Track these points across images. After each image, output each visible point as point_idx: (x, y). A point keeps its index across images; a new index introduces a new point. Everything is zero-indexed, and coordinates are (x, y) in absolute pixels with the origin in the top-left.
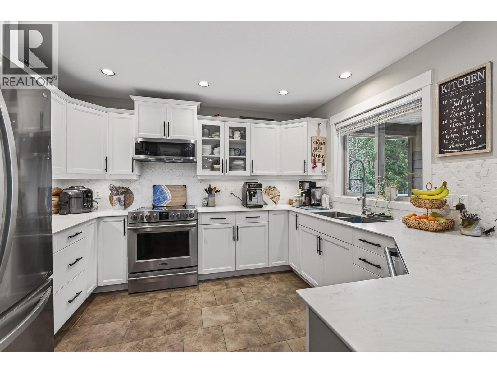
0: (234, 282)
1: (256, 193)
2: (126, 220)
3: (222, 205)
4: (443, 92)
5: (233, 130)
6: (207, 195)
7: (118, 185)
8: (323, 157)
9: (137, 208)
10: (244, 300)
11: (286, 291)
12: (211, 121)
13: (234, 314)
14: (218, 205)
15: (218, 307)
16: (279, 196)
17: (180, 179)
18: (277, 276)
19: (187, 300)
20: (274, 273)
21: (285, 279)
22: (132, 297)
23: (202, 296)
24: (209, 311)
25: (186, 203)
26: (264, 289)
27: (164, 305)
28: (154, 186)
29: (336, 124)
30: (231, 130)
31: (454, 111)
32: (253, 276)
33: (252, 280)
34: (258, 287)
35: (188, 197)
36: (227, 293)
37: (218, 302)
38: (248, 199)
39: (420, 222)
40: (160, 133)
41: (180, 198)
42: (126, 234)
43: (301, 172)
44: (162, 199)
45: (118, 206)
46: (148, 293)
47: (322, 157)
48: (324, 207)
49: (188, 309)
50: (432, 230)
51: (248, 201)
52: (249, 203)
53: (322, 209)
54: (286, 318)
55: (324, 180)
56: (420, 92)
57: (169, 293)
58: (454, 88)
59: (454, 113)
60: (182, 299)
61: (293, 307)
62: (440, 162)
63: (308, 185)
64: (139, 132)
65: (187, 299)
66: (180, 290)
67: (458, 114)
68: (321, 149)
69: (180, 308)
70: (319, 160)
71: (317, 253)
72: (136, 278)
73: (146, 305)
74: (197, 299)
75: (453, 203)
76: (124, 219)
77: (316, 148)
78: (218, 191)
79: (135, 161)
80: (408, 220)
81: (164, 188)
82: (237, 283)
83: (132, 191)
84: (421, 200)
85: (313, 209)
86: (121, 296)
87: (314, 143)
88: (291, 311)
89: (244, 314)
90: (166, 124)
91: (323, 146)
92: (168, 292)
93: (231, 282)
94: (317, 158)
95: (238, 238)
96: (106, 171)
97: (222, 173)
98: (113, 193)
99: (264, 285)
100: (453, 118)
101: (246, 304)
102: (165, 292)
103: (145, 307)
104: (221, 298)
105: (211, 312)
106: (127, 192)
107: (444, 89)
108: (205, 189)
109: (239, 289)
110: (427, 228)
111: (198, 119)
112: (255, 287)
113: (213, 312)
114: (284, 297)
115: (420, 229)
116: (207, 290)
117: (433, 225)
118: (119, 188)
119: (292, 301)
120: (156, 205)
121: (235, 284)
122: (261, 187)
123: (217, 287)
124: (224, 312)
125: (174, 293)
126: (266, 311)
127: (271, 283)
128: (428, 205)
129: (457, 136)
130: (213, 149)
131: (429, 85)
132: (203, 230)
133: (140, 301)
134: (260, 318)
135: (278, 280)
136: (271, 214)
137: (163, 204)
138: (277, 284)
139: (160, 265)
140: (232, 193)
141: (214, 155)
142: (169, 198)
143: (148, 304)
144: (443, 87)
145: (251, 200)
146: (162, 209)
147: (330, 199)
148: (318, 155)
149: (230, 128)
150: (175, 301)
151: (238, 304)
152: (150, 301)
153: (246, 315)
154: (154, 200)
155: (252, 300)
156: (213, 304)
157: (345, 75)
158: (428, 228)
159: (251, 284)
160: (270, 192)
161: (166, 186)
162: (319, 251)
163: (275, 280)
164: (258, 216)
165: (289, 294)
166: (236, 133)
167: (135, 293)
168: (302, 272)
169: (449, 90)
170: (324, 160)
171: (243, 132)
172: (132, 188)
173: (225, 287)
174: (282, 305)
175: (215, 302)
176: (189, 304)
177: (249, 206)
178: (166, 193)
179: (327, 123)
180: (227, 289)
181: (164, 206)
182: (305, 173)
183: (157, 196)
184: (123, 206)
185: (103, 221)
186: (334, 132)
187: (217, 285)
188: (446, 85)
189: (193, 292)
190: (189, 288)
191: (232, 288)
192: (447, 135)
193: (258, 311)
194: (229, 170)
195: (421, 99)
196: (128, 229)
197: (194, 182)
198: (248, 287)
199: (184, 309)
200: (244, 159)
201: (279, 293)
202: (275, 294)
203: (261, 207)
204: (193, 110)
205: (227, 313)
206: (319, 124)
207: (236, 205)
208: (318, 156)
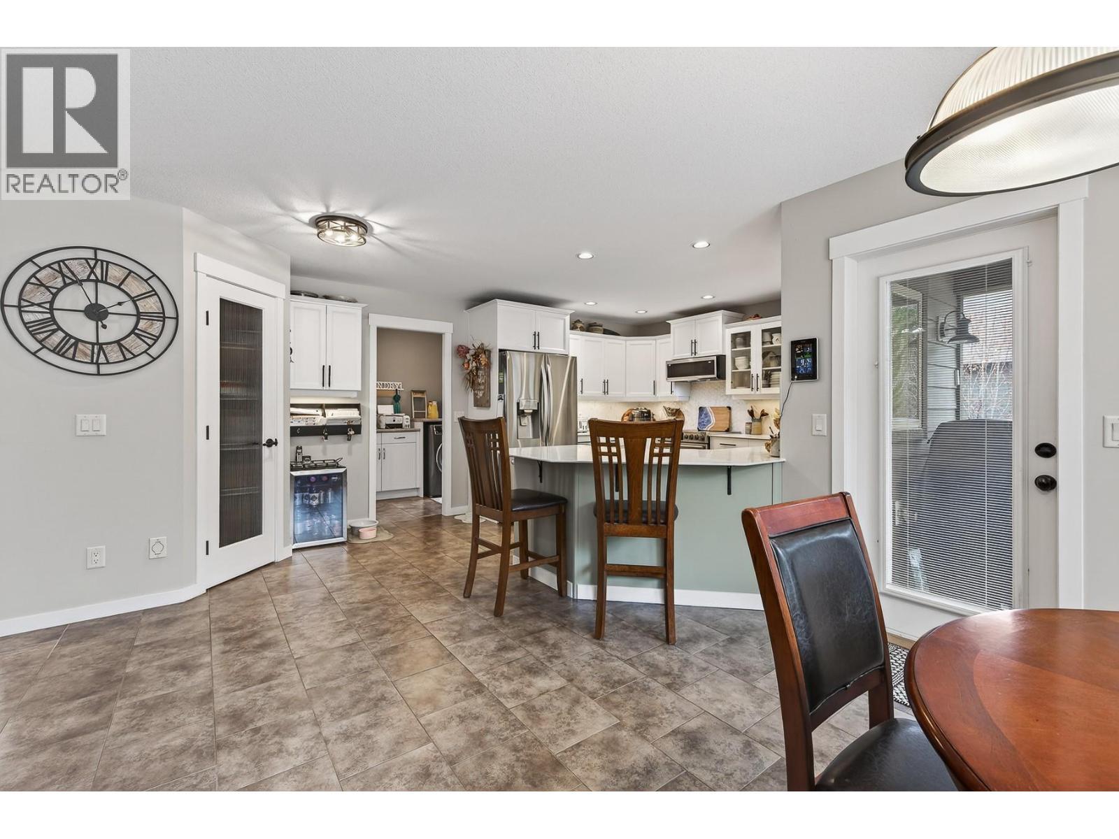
12: (740, 328)
17: (725, 400)
25: (729, 429)
28: (700, 408)
30: (767, 334)
35: (732, 421)
41: (724, 421)
44: (706, 422)
79: (673, 383)
81: (709, 410)
83: (683, 412)
97: (753, 391)
108: (747, 412)
111: (726, 327)
120: (700, 429)
142: (712, 421)
154: (699, 423)
161: (712, 407)
166: (774, 335)
172: (684, 409)
178: (711, 416)
181: (707, 430)
183: (702, 419)
197: (739, 403)
204: (717, 321)
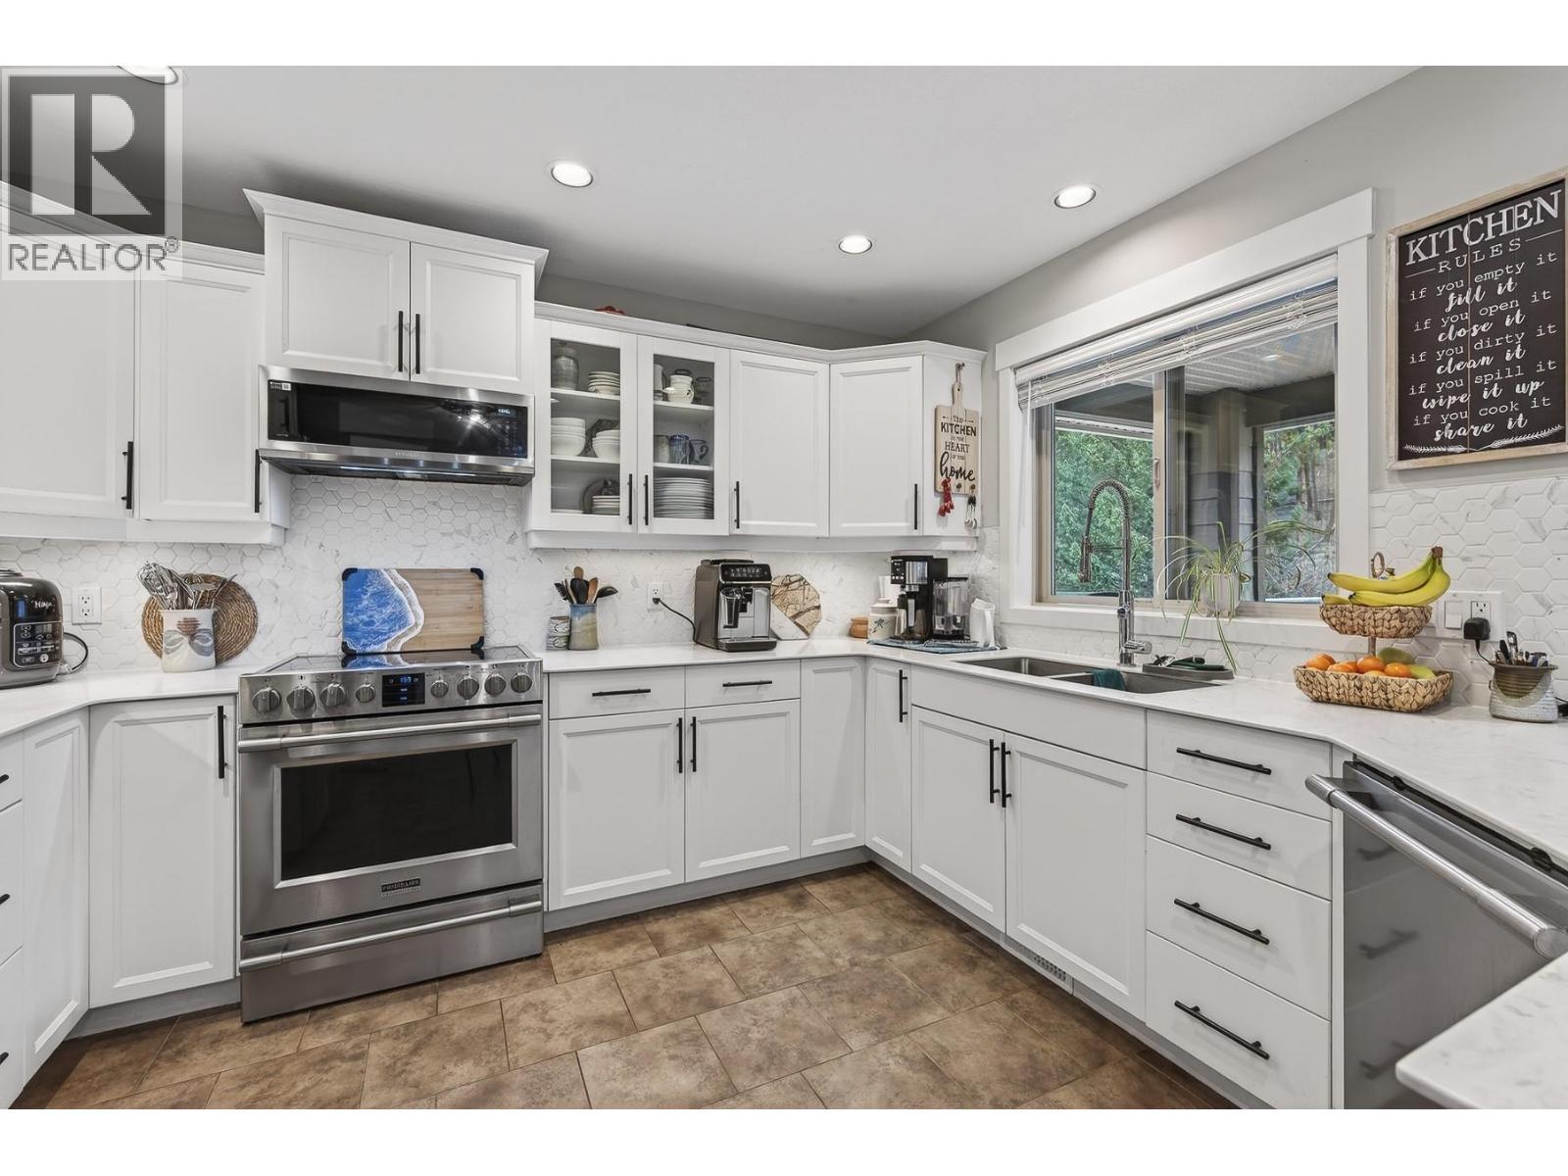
0: (681, 925)
1: (749, 598)
2: (228, 711)
3: (620, 643)
4: (1411, 262)
5: (668, 367)
6: (565, 607)
7: (183, 567)
8: (972, 477)
9: (274, 661)
10: (736, 997)
11: (879, 942)
12: (589, 329)
13: (711, 1058)
14: (609, 645)
15: (646, 1036)
16: (818, 607)
17: (457, 546)
18: (828, 888)
19: (511, 1021)
20: (818, 878)
21: (861, 896)
22: (261, 1036)
23: (568, 1000)
24: (611, 1059)
25: (482, 640)
26: (798, 942)
27: (415, 1059)
28: (348, 574)
29: (1016, 369)
30: (659, 368)
31: (1450, 323)
32: (744, 894)
33: (748, 910)
34: (773, 938)
35: (489, 617)
36: (667, 974)
37: (641, 1018)
38: (724, 620)
39: (1367, 684)
40: (382, 357)
41: (456, 619)
42: (229, 773)
43: (902, 526)
44: (384, 622)
45: (185, 652)
46: (337, 1007)
47: (968, 476)
48: (981, 645)
49: (521, 1063)
50: (1407, 706)
51: (725, 627)
52: (725, 634)
53: (975, 649)
54: (909, 1051)
55: (969, 552)
56: (1329, 261)
57: (430, 999)
58: (1451, 249)
59: (1452, 327)
60: (489, 1019)
61: (918, 1004)
62: (1402, 486)
63: (924, 569)
64: (285, 347)
65: (507, 1016)
66: (474, 982)
67: (1465, 332)
68: (963, 448)
69: (488, 1062)
70: (959, 486)
71: (992, 801)
72: (278, 956)
73: (331, 1068)
74: (552, 1013)
75: (1450, 617)
76: (221, 709)
77: (950, 445)
78: (606, 592)
79: (265, 465)
80: (1319, 676)
81: (395, 580)
82: (694, 927)
83: (248, 590)
84: (1363, 609)
85: (947, 650)
86: (204, 1037)
87: (943, 427)
88: (916, 1021)
89: (752, 1052)
90: (406, 321)
91: (970, 439)
92: (424, 995)
93: (671, 929)
94: (953, 478)
95: (694, 761)
96: (129, 506)
97: (630, 523)
98: (163, 599)
99: (792, 928)
100: (1447, 344)
101: (747, 1010)
102: (408, 998)
103: (329, 1076)
104: (647, 999)
105: (619, 1065)
106: (224, 594)
107: (1417, 249)
108: (557, 585)
109: (707, 951)
110: (1388, 700)
111: (537, 315)
112: (764, 940)
113: (629, 1063)
114: (878, 966)
115: (1362, 705)
116: (583, 969)
117: (1412, 691)
118: (190, 578)
119: (909, 982)
120: (358, 649)
121: (687, 934)
122: (769, 578)
123: (622, 955)
124: (673, 1058)
125: (451, 998)
126: (828, 1030)
127: (819, 917)
128: (1386, 624)
129: (1462, 400)
130: (591, 433)
131: (1364, 237)
132: (565, 737)
133: (299, 1053)
134: (817, 1064)
135: (836, 904)
136: (808, 670)
137: (387, 642)
138: (836, 918)
139: (385, 889)
140: (657, 601)
141: (596, 457)
142: (412, 619)
143: (343, 1059)
144: (1411, 244)
145: (733, 622)
146: (386, 662)
147: (997, 615)
148: (957, 469)
149: (658, 359)
150: (458, 1032)
151: (717, 1012)
152: (349, 1046)
153: (760, 1057)
154: (348, 629)
155: (765, 990)
156: (620, 1026)
157: (1074, 195)
158: (1391, 702)
159: (743, 925)
160: (790, 595)
161: (398, 571)
162: (1001, 794)
163: (829, 904)
164: (764, 680)
165: (889, 954)
166: (676, 378)
167: (272, 1018)
168: (924, 867)
169: (1434, 254)
170: (973, 487)
171: (702, 378)
172: (250, 578)
173: (652, 951)
174: (880, 998)
175: (627, 1019)
176: (523, 1037)
177: (728, 645)
178: (400, 602)
179: (983, 366)
180: (665, 959)
181: (394, 650)
182: (916, 528)
183: (362, 612)
184: (208, 654)
185: (114, 719)
186: (1010, 395)
187: (620, 943)
188: (1422, 239)
189: (529, 985)
190: (512, 967)
191: (680, 951)
192: (1426, 400)
193: (799, 1034)
194: (655, 516)
195: (1335, 282)
196: (242, 750)
197: (514, 559)
198: (740, 940)
199: (505, 1064)
200: (708, 477)
201: (854, 952)
202: (843, 958)
203: (770, 646)
204: (517, 277)
205: (684, 1061)
206: (959, 367)
207: (673, 642)
208: (957, 473)
